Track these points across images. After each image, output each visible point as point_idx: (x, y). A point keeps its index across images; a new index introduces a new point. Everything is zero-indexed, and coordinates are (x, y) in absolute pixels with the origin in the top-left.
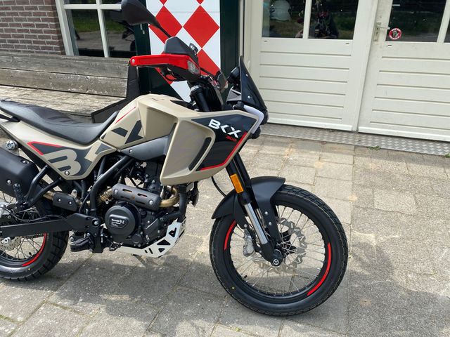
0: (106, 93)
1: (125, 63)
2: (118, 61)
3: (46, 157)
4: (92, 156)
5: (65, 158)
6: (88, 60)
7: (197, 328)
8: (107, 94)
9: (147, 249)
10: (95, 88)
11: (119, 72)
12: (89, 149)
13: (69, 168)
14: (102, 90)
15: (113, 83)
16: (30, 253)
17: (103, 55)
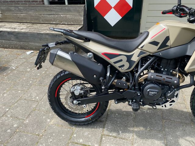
0: (72, 23)
1: (82, 7)
2: (78, 6)
3: (112, 61)
4: (135, 58)
5: (121, 60)
6: (61, 7)
7: (189, 141)
8: (73, 23)
9: (163, 105)
10: (66, 21)
11: (79, 12)
13: (123, 66)
14: (70, 22)
15: (76, 18)
16: (87, 110)
17: (65, 4)
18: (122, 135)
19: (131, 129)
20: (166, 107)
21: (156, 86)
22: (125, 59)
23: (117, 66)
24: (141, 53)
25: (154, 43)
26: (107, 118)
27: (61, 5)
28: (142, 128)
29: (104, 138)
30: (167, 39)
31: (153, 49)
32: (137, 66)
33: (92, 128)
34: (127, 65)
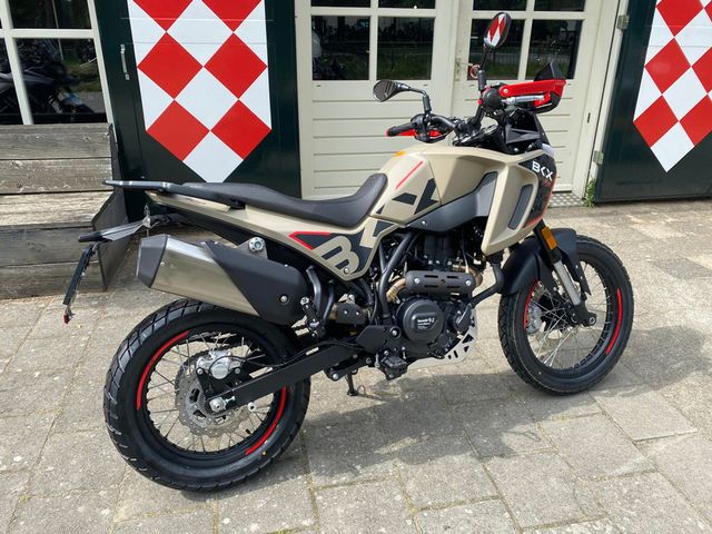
0: (67, 187)
3: (317, 253)
4: (369, 241)
5: (339, 250)
7: (524, 434)
8: (69, 188)
9: (451, 353)
10: (40, 183)
11: (88, 146)
12: (362, 232)
13: (346, 262)
14: (57, 183)
15: (80, 168)
16: (248, 431)
17: (19, 121)
18: (365, 473)
19: (384, 450)
20: (457, 356)
21: (428, 302)
22: (346, 244)
23: (331, 264)
24: (380, 226)
25: (406, 198)
26: (304, 446)
27: (12, 127)
28: (409, 441)
29: (319, 498)
30: (431, 185)
31: (406, 213)
32: (376, 262)
33: (272, 484)
34: (354, 260)
